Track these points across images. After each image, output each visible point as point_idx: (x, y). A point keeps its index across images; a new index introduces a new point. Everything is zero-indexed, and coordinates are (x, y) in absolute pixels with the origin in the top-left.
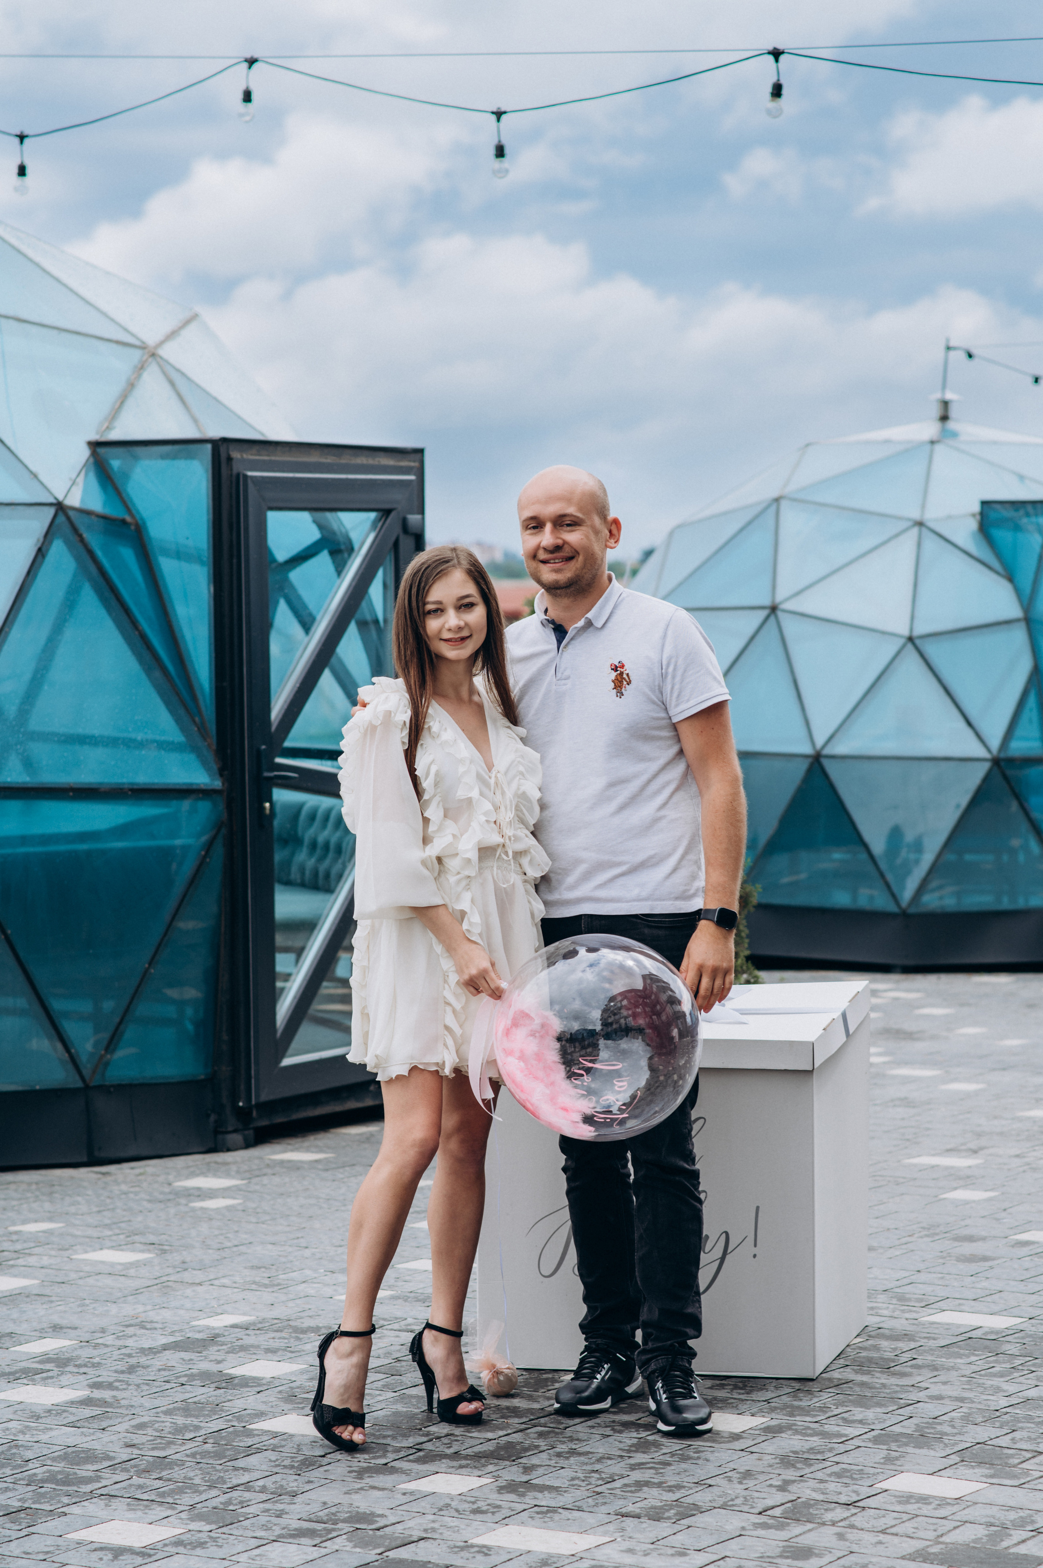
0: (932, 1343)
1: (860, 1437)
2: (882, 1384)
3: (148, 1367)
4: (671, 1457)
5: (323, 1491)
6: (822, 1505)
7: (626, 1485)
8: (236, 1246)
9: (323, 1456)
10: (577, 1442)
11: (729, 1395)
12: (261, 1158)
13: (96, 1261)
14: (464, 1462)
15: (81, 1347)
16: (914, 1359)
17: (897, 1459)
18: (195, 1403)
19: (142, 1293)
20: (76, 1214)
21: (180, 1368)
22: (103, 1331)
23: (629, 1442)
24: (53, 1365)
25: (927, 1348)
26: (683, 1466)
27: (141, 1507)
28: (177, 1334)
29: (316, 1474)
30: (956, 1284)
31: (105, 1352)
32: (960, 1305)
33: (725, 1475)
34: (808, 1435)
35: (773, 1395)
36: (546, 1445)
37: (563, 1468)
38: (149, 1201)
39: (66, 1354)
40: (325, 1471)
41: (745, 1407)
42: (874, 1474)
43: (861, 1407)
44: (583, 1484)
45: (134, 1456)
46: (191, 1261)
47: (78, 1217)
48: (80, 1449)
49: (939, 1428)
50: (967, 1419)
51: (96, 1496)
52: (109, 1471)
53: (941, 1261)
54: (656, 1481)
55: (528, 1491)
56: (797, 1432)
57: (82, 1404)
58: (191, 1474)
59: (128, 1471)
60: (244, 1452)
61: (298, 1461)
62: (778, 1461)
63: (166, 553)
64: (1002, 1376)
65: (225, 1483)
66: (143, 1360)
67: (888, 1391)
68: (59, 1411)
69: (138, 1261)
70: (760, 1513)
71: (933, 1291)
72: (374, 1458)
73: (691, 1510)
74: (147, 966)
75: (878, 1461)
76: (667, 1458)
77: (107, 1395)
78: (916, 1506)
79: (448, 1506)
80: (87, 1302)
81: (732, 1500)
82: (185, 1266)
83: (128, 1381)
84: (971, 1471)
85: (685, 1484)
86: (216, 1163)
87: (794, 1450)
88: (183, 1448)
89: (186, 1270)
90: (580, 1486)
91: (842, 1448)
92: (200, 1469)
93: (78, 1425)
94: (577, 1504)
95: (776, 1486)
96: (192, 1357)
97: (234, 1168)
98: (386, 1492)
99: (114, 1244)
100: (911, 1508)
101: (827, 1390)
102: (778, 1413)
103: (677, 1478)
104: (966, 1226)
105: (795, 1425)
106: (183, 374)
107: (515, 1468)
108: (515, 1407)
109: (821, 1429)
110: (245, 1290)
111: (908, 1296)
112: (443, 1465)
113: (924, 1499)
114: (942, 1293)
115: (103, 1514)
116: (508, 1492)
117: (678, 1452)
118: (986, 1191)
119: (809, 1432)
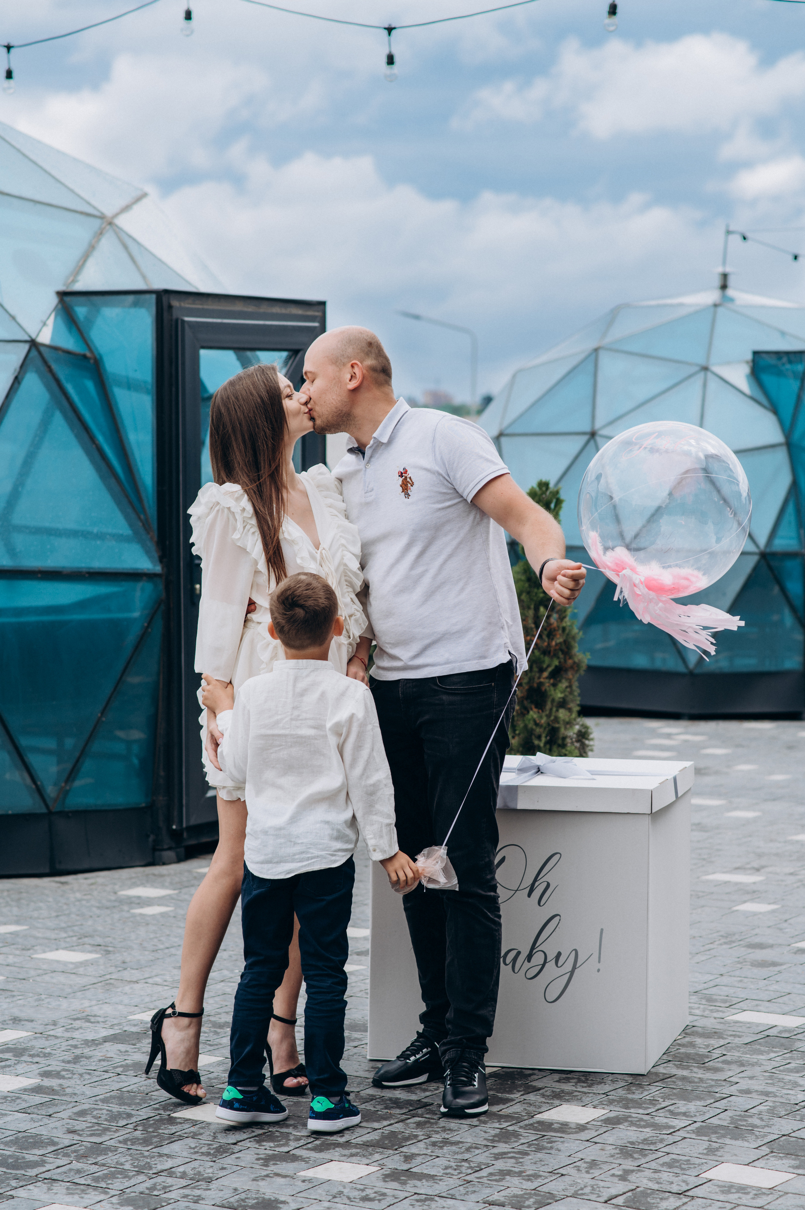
0: (737, 1040)
1: (685, 1129)
2: (700, 1078)
3: (91, 1057)
4: (528, 1147)
5: (235, 1178)
6: (657, 1194)
7: (491, 1174)
8: (167, 948)
9: (235, 1144)
10: (449, 1132)
11: (574, 1088)
12: (189, 871)
13: (52, 960)
14: (354, 1151)
15: (36, 1038)
16: (724, 1055)
17: (717, 1149)
18: (128, 1092)
19: (89, 989)
20: (38, 918)
21: (117, 1059)
22: (55, 1023)
23: (493, 1132)
24: (11, 1054)
25: (733, 1045)
26: (539, 1155)
27: (78, 1191)
28: (116, 1028)
29: (229, 1160)
30: (752, 987)
31: (56, 1043)
32: (757, 1005)
33: (575, 1164)
34: (641, 1127)
35: (611, 1088)
36: (423, 1135)
37: (438, 1157)
38: (98, 908)
39: (22, 1044)
40: (237, 1158)
41: (588, 1099)
42: (699, 1165)
43: (685, 1100)
44: (455, 1173)
45: (75, 1142)
46: (130, 962)
47: (40, 921)
48: (29, 1134)
49: (750, 1120)
50: (772, 1111)
51: (41, 1179)
52: (52, 1156)
53: (739, 966)
54: (517, 1170)
55: (409, 1180)
56: (632, 1124)
57: (33, 1092)
58: (123, 1160)
59: (69, 1156)
60: (169, 1138)
61: (214, 1149)
62: (618, 1151)
63: (120, 385)
64: (797, 1072)
65: (151, 1168)
66: (87, 1051)
67: (705, 1085)
68: (14, 1098)
69: (87, 961)
70: (606, 1202)
71: (734, 993)
72: (278, 1146)
73: (548, 1199)
74: (99, 715)
75: (702, 1152)
76: (524, 1147)
77: (53, 1083)
78: (736, 1196)
79: (340, 1193)
80: (43, 997)
81: (582, 1189)
82: (124, 966)
83: (73, 1071)
84: (780, 1162)
85: (541, 1173)
86: (154, 875)
87: (631, 1140)
88: (117, 1135)
89: (125, 969)
90: (453, 1175)
91: (671, 1139)
92: (130, 1155)
93: (29, 1111)
94: (450, 1192)
95: (618, 1176)
96: (128, 1049)
97: (168, 879)
98: (288, 1179)
99: (68, 945)
100: (733, 1197)
101: (655, 1084)
102: (615, 1105)
103: (534, 1167)
104: (756, 935)
105: (630, 1117)
106: (134, 240)
107: (397, 1157)
108: (397, 1099)
109: (652, 1121)
110: (174, 987)
111: (715, 997)
112: (337, 1154)
113: (743, 1189)
114: (743, 995)
115: (45, 1197)
116: (392, 1180)
117: (534, 1142)
118: (769, 904)
119: (642, 1123)
